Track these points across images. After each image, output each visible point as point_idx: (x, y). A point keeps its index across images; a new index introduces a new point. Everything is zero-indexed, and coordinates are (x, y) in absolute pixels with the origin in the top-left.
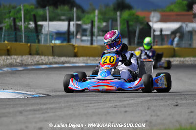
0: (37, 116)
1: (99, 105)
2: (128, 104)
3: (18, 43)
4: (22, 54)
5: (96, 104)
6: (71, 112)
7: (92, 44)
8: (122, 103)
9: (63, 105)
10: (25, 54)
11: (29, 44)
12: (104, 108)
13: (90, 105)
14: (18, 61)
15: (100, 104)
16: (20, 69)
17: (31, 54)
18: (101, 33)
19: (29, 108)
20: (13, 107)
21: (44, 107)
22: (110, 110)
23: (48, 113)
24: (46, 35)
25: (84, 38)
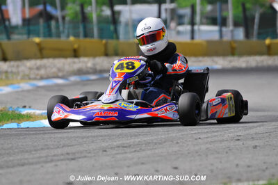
0: (129, 155)
1: (215, 136)
2: (256, 134)
3: (88, 40)
4: (94, 55)
5: (209, 135)
6: (176, 148)
7: (193, 38)
8: (247, 132)
9: (163, 137)
10: (99, 55)
11: (104, 41)
12: (223, 141)
13: (203, 136)
14: (90, 65)
15: (216, 134)
16: (93, 77)
17: (106, 55)
18: (204, 21)
19: (115, 144)
20: (93, 142)
21: (137, 140)
22: (232, 144)
23: (144, 150)
24: (127, 25)
25: (181, 28)
